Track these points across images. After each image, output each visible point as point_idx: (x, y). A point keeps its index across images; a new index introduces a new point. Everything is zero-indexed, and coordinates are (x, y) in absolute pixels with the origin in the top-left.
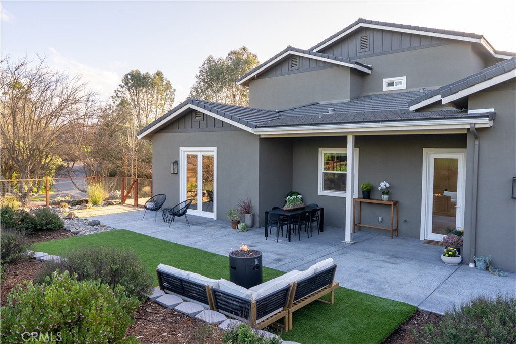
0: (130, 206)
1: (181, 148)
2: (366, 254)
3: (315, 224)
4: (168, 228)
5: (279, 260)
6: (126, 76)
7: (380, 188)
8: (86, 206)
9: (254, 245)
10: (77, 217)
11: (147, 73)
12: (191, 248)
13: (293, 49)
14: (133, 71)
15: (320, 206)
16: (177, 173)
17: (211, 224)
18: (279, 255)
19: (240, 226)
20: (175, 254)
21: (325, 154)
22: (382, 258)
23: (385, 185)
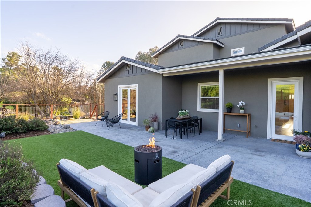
0: (94, 119)
1: (119, 86)
2: (236, 148)
3: (197, 128)
4: (108, 130)
5: (175, 152)
6: (104, 64)
7: (239, 106)
8: (69, 119)
9: (158, 141)
10: (60, 124)
11: (113, 62)
12: (117, 142)
13: (181, 36)
14: (107, 62)
15: (199, 117)
16: (117, 100)
17: (134, 128)
18: (175, 148)
19: (151, 129)
20: (104, 147)
21: (201, 87)
22: (249, 151)
23: (242, 104)
